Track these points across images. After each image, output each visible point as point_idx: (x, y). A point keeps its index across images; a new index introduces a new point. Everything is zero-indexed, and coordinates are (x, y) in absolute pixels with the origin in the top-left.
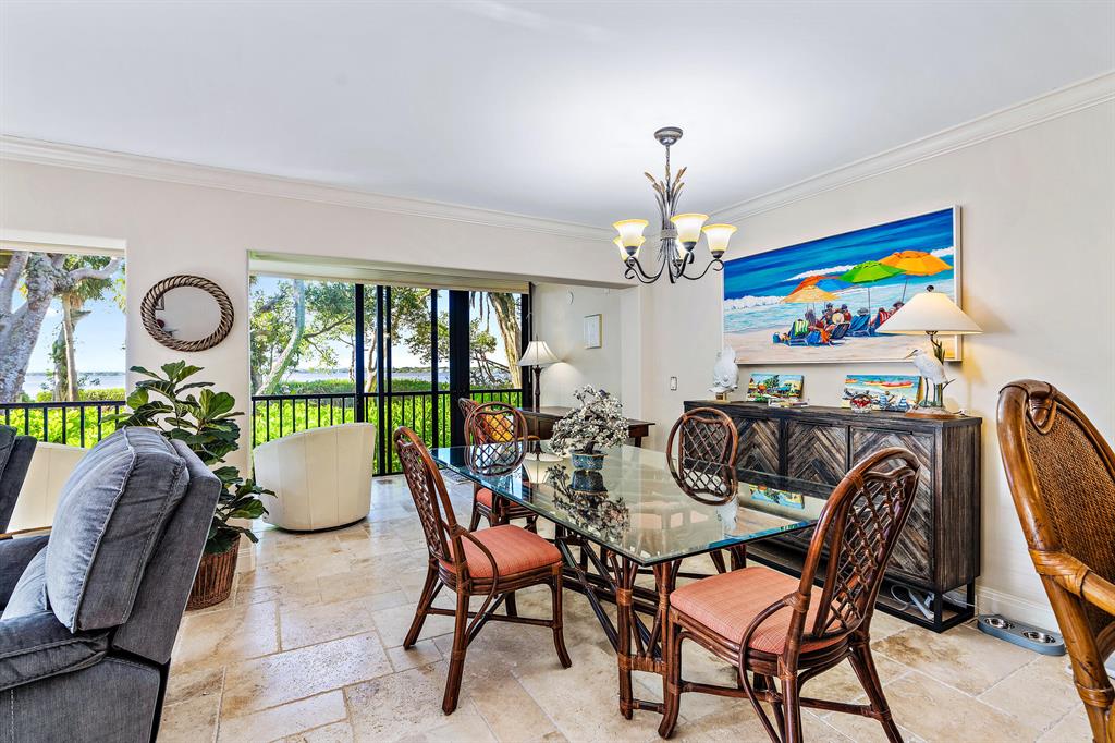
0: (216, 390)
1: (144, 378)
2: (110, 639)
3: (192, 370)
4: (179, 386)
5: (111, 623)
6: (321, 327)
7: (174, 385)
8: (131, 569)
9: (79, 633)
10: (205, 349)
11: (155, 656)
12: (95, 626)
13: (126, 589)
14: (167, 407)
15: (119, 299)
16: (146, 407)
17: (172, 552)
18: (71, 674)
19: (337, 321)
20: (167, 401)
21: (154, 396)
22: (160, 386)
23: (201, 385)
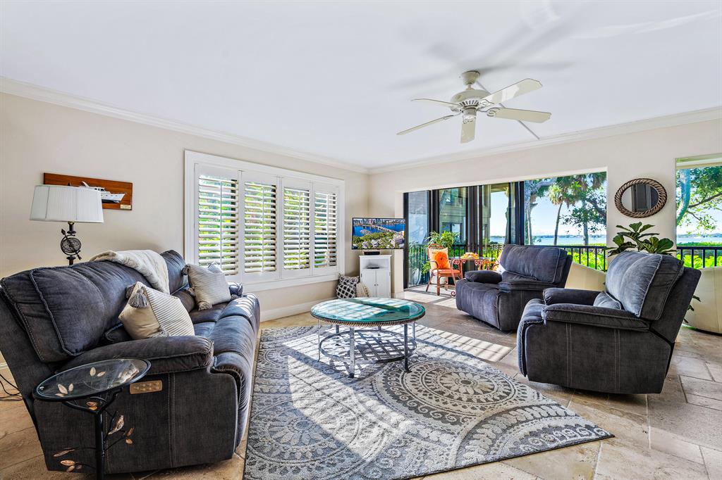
0: (660, 238)
1: (621, 230)
2: (651, 324)
3: (648, 226)
4: (641, 234)
5: (652, 318)
6: (700, 200)
7: (639, 234)
8: (661, 299)
9: (640, 318)
10: (648, 216)
11: (669, 338)
12: (647, 317)
13: (660, 306)
14: (633, 245)
15: (550, 196)
16: (625, 244)
17: (677, 297)
18: (637, 332)
19: (717, 193)
20: (634, 242)
21: (627, 239)
22: (630, 234)
23: (652, 234)
